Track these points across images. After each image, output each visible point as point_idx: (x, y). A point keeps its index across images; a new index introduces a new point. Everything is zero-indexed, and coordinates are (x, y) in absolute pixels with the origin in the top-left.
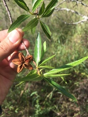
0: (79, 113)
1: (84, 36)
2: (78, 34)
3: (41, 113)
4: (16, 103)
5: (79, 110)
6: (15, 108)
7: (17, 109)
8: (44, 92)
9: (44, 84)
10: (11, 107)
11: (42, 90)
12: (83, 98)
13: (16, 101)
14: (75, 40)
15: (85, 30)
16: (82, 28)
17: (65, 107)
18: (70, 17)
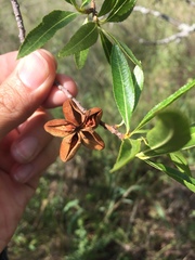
0: (174, 242)
1: (175, 70)
2: (163, 67)
3: (90, 248)
4: (32, 227)
5: (172, 235)
6: (29, 240)
7: (34, 242)
8: (94, 200)
9: (91, 182)
10: (20, 239)
11: (89, 196)
12: (180, 209)
13: (31, 223)
14: (157, 80)
15: (178, 57)
16: (170, 52)
17: (141, 232)
18: (144, 29)
